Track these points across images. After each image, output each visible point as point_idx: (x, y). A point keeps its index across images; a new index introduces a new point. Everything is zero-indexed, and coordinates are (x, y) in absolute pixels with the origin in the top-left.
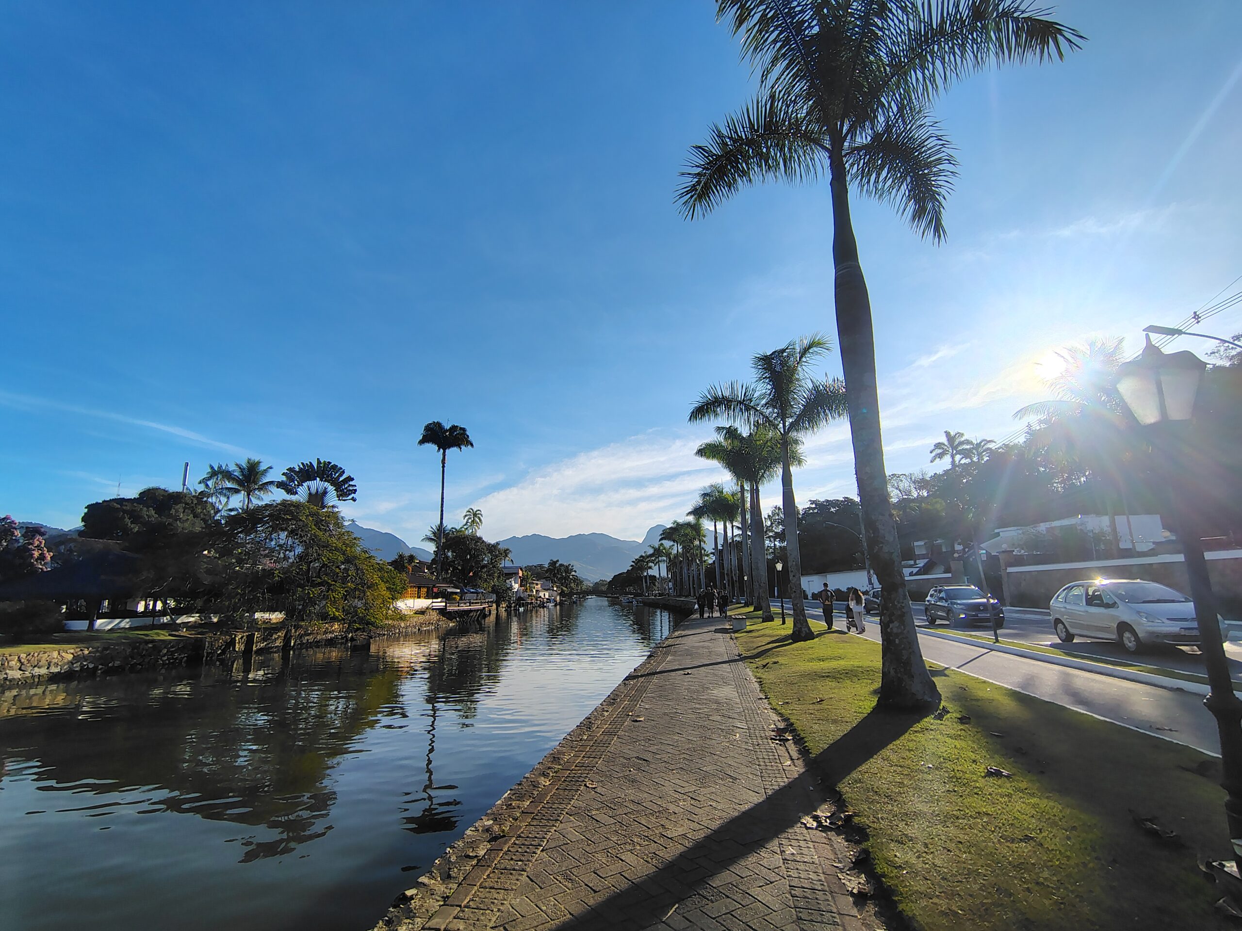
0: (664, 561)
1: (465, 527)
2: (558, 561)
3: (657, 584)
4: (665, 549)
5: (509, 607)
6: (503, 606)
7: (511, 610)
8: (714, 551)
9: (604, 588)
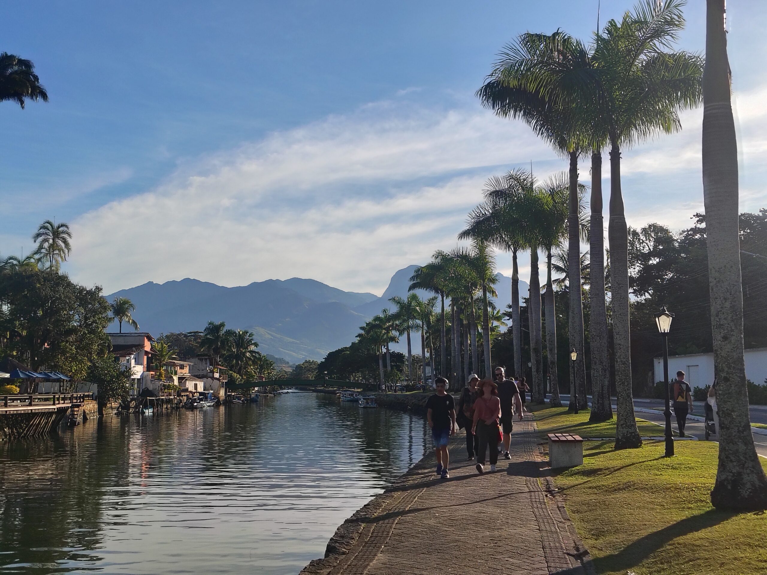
0: (417, 326)
1: (37, 257)
2: (222, 325)
3: (405, 369)
4: (419, 304)
5: (125, 406)
6: (114, 405)
7: (128, 414)
8: (511, 310)
9: (311, 376)
